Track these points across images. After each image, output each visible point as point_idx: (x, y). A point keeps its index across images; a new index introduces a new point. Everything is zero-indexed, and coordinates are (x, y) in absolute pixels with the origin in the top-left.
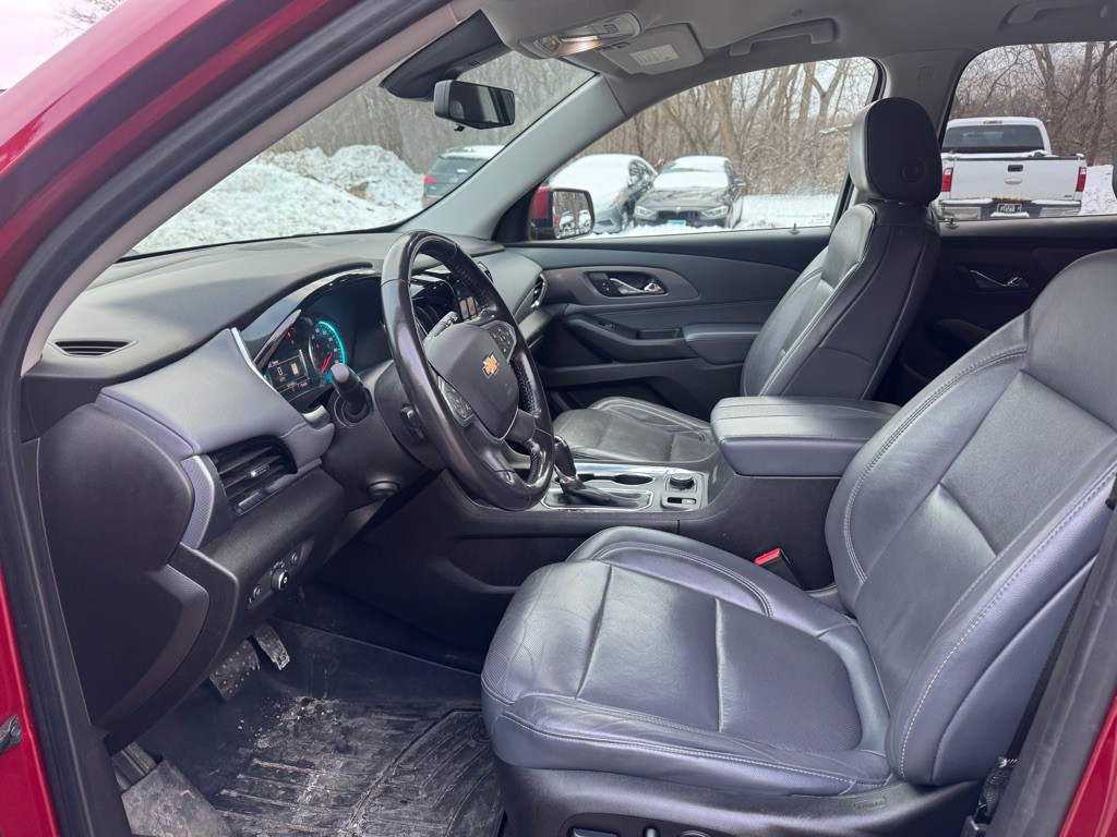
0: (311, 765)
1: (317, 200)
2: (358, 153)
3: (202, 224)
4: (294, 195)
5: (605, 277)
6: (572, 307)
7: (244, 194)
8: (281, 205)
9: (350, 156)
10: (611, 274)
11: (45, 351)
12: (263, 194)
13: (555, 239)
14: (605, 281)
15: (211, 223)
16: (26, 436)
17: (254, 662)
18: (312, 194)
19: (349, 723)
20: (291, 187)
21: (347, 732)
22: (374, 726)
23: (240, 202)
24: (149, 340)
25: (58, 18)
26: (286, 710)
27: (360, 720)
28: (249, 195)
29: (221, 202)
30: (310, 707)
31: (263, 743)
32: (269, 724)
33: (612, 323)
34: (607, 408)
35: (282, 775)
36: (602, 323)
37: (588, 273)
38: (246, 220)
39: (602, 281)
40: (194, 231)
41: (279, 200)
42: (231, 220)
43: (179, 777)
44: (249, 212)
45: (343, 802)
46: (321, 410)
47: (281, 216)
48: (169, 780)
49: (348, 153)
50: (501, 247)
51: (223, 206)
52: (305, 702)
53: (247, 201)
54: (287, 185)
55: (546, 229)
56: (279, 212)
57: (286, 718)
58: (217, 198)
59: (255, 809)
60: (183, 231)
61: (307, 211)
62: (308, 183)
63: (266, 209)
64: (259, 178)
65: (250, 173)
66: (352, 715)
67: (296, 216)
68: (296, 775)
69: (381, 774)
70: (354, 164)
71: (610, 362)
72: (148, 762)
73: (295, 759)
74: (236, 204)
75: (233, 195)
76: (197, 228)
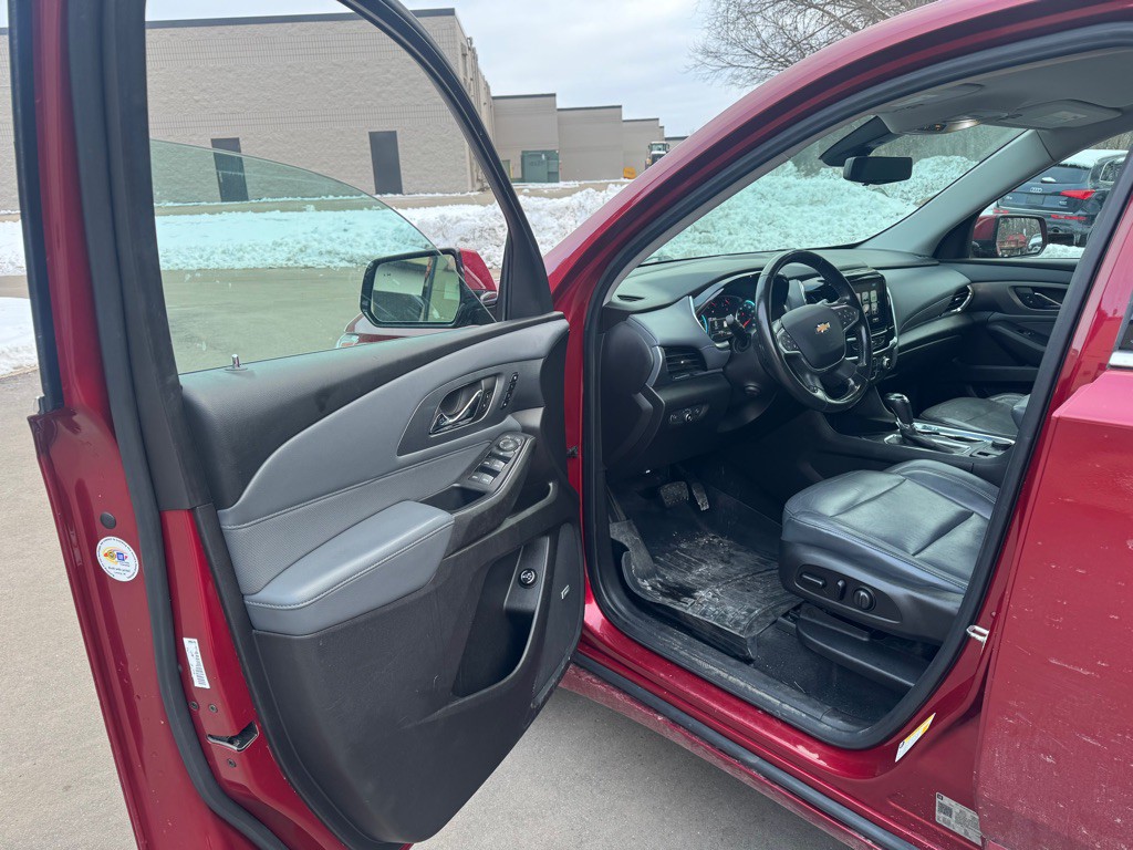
0: (705, 562)
1: (880, 213)
2: (938, 164)
3: (768, 235)
4: (858, 209)
5: (1030, 291)
6: (997, 315)
7: (811, 207)
8: (844, 219)
9: (929, 167)
10: (1035, 289)
11: (613, 297)
12: (829, 207)
13: (997, 257)
14: (1030, 295)
15: (776, 235)
16: (600, 331)
17: (685, 495)
18: (877, 208)
19: (734, 553)
20: (857, 200)
21: (731, 555)
22: (748, 558)
23: (805, 215)
24: (653, 298)
25: (690, 57)
26: (702, 537)
27: (739, 553)
28: (815, 208)
29: (788, 215)
30: (716, 540)
31: (684, 546)
32: (691, 539)
33: (1030, 331)
34: (1002, 401)
35: (688, 561)
36: (1021, 331)
37: (1015, 287)
38: (807, 233)
39: (1026, 295)
40: (759, 241)
41: (842, 213)
42: (793, 232)
43: (636, 530)
44: (812, 224)
45: (714, 579)
46: (727, 343)
47: (842, 229)
48: (631, 529)
49: (928, 163)
50: (937, 262)
51: (789, 219)
52: (713, 537)
53: (812, 214)
54: (853, 198)
55: (989, 249)
56: (840, 225)
57: (700, 540)
58: (786, 211)
59: (670, 568)
60: (750, 242)
61: (867, 224)
62: (875, 197)
63: (829, 222)
64: (827, 193)
65: (820, 188)
66: (737, 550)
67: (855, 229)
68: (695, 563)
69: (741, 576)
70: (930, 177)
71: (1023, 365)
72: (624, 517)
73: (698, 557)
74: (801, 217)
75: (800, 209)
76: (762, 239)
